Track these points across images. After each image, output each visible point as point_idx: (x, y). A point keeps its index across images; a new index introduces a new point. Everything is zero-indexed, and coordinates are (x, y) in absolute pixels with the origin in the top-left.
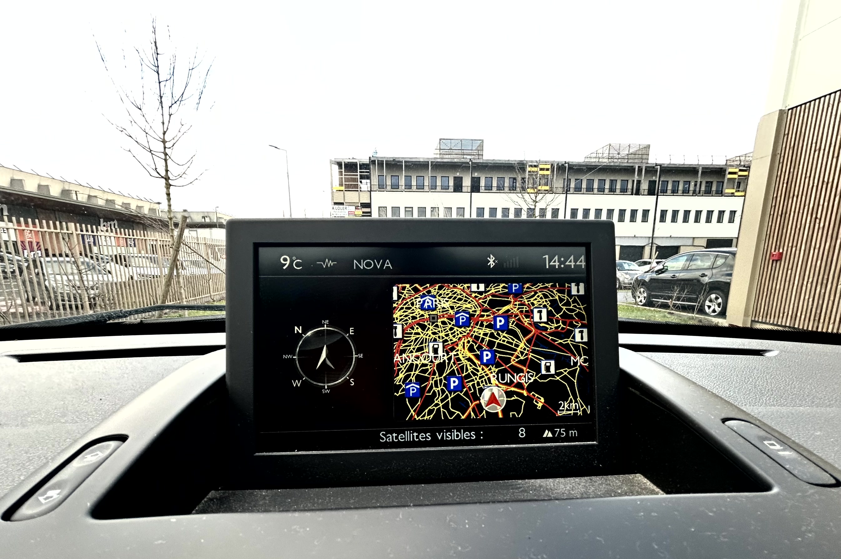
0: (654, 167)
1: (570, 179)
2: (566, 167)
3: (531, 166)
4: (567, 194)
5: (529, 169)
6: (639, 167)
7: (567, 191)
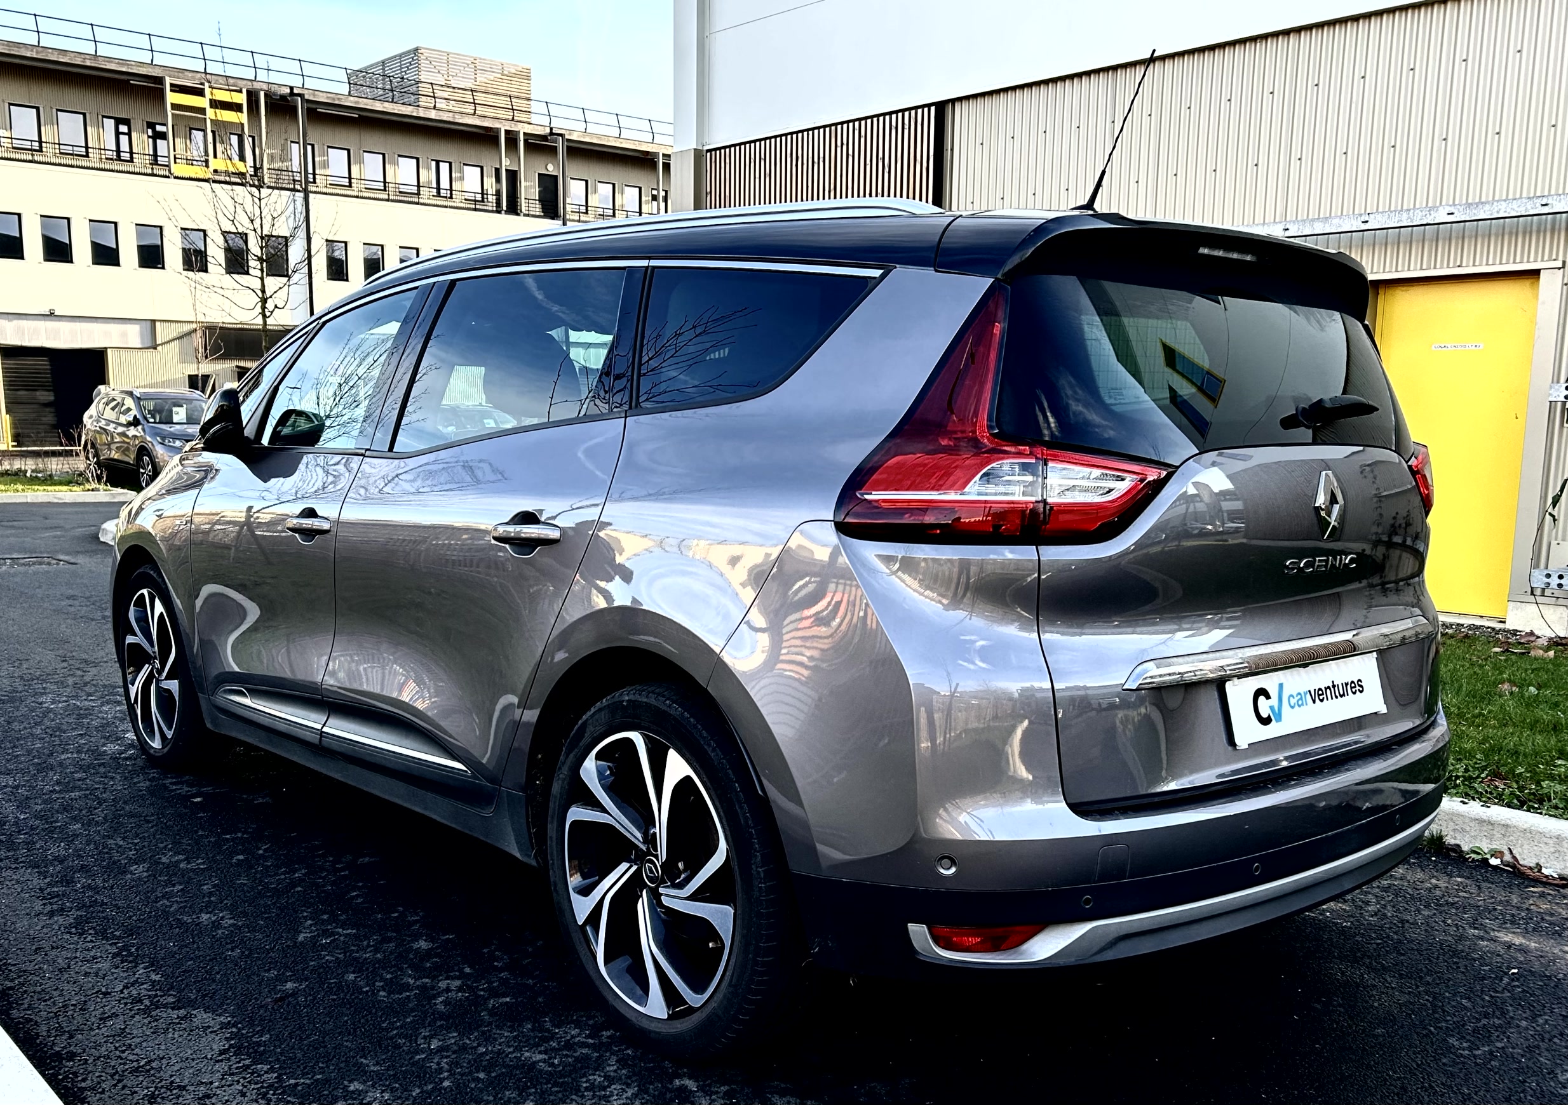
0: (544, 138)
1: (313, 146)
2: (295, 108)
3: (178, 89)
4: (306, 193)
5: (172, 98)
6: (506, 131)
7: (307, 182)
